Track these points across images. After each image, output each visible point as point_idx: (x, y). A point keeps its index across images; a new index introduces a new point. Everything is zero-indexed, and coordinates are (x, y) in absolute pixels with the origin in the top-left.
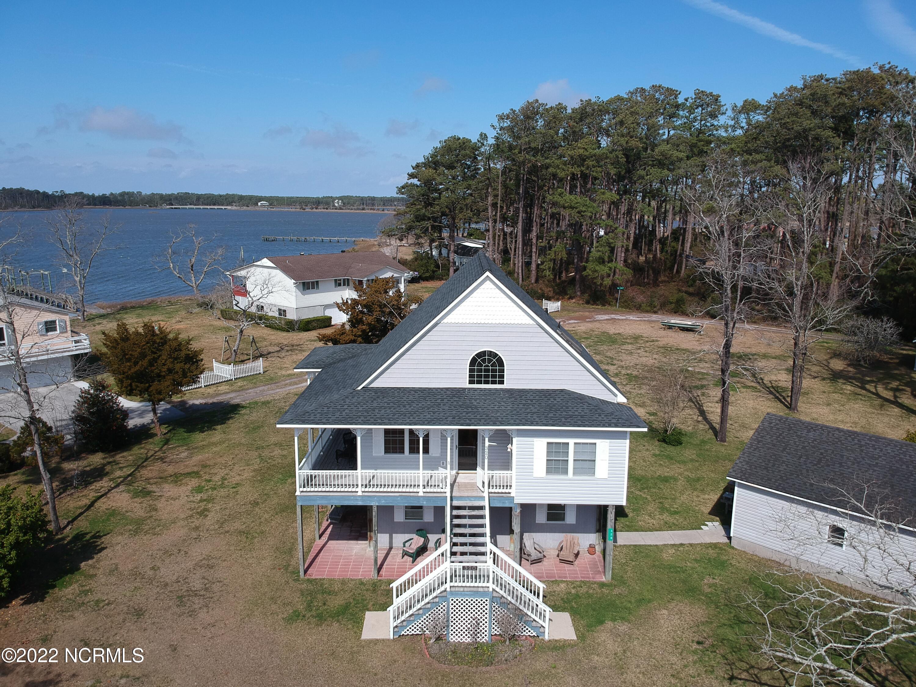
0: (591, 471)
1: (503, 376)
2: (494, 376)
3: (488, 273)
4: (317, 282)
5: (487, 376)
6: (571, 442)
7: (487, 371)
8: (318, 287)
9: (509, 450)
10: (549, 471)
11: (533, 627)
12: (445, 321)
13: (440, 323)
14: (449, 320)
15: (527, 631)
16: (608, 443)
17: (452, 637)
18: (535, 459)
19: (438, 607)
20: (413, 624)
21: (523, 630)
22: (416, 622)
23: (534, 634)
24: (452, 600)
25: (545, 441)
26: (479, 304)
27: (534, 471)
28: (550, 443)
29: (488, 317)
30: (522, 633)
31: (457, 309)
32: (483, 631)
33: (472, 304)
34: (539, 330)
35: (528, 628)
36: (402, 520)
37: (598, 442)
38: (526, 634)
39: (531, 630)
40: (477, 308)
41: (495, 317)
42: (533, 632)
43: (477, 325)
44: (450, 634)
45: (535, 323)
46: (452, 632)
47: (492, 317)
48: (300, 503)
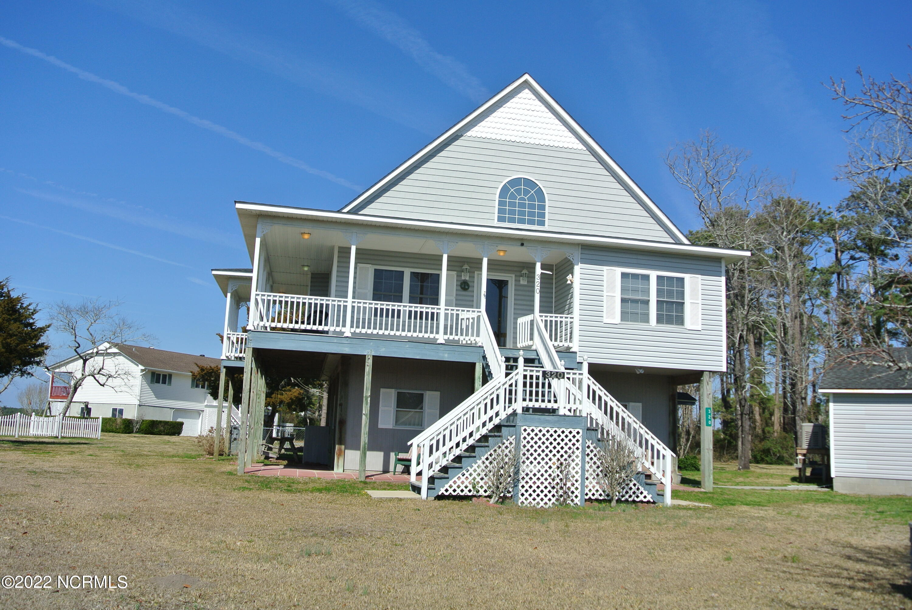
0: (680, 321)
1: (543, 215)
2: (531, 214)
3: (527, 77)
4: (170, 376)
5: (522, 213)
6: (653, 274)
7: (522, 205)
8: (170, 383)
9: (569, 282)
10: (624, 316)
11: (647, 484)
12: (469, 134)
13: (462, 136)
14: (473, 132)
15: (638, 493)
16: (700, 279)
17: (522, 499)
18: (605, 297)
19: (500, 445)
20: (460, 475)
21: (632, 491)
22: (465, 472)
23: (649, 498)
24: (525, 430)
25: (618, 271)
26: (514, 116)
27: (605, 315)
28: (624, 275)
29: (525, 134)
30: (630, 496)
31: (486, 120)
32: (573, 489)
33: (504, 115)
34: (592, 158)
35: (640, 487)
36: (390, 426)
37: (688, 277)
38: (636, 499)
39: (644, 491)
40: (511, 121)
41: (534, 135)
42: (647, 495)
43: (510, 143)
44: (520, 494)
45: (585, 149)
46: (523, 491)
47: (530, 135)
48: (252, 344)
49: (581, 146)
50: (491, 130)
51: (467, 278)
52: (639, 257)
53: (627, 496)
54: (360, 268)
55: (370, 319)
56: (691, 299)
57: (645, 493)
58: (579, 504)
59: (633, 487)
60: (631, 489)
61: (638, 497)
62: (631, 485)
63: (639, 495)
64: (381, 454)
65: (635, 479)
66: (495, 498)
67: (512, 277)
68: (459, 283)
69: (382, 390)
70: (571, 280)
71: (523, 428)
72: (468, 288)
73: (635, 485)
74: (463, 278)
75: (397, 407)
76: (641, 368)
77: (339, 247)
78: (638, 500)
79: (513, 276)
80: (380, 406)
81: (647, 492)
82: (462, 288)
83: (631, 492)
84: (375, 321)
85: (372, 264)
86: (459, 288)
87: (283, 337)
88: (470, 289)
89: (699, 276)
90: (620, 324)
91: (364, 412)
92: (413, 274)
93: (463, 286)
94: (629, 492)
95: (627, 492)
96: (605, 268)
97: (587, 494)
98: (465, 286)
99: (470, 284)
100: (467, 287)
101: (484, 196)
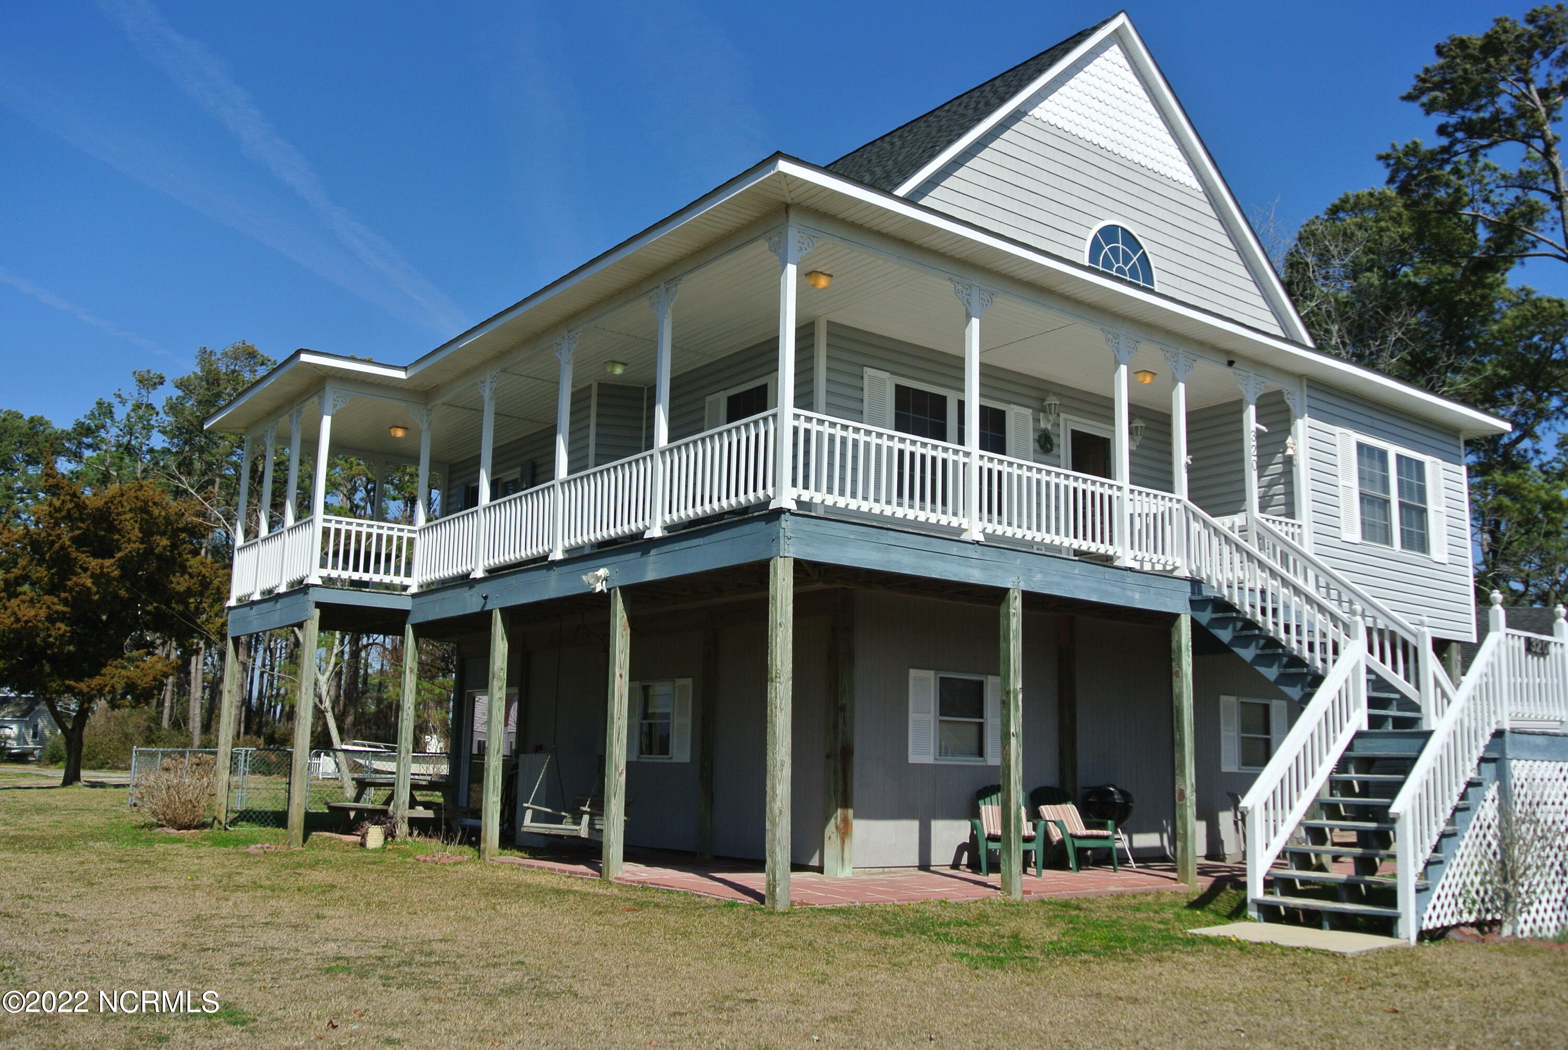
0: (1425, 544)
3: (1123, 19)
6: (1392, 451)
9: (1290, 451)
10: (1366, 529)
12: (1038, 113)
13: (1025, 114)
14: (1043, 113)
16: (1441, 467)
18: (1341, 487)
19: (1483, 803)
20: (1443, 879)
25: (1353, 437)
26: (1100, 95)
27: (1342, 525)
28: (1360, 446)
29: (1118, 137)
31: (1060, 91)
33: (1086, 89)
34: (1209, 210)
36: (929, 759)
37: (1428, 462)
40: (1096, 104)
43: (1097, 149)
45: (1200, 189)
47: (1125, 140)
48: (792, 549)
49: (1195, 184)
50: (1063, 112)
54: (870, 377)
56: (1434, 504)
64: (915, 825)
68: (1037, 436)
69: (913, 673)
70: (1292, 449)
71: (1513, 764)
72: (1052, 449)
74: (1042, 425)
75: (941, 714)
77: (827, 321)
80: (910, 712)
82: (1041, 447)
85: (892, 373)
86: (1038, 446)
88: (1055, 451)
89: (1439, 461)
90: (1361, 544)
91: (1012, 730)
93: (1042, 443)
96: (1338, 430)
98: (1045, 443)
99: (1055, 440)
100: (1048, 446)
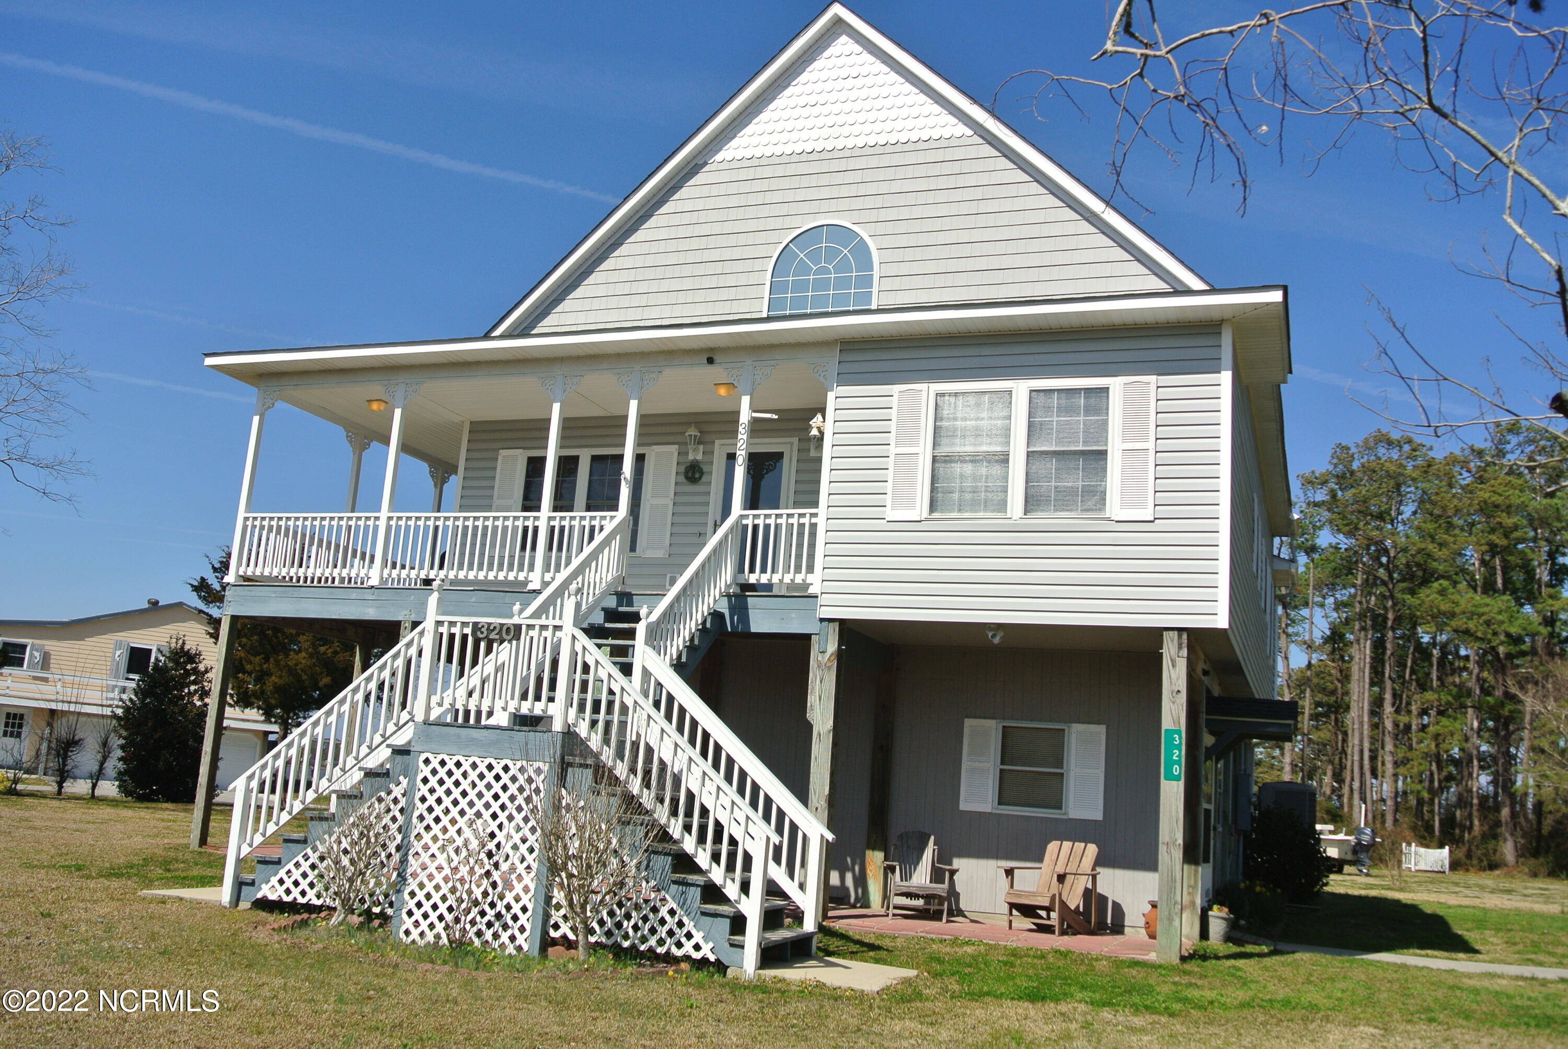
0: (1094, 500)
1: (867, 299)
2: (842, 301)
3: (836, 9)
5: (820, 301)
6: (1021, 389)
7: (821, 285)
10: (939, 499)
11: (704, 914)
12: (719, 157)
13: (706, 164)
14: (729, 152)
15: (680, 934)
16: (1153, 386)
17: (409, 923)
18: (892, 457)
19: (383, 794)
20: (300, 858)
21: (666, 928)
22: (309, 851)
23: (706, 951)
24: (427, 762)
25: (929, 391)
26: (812, 100)
27: (888, 499)
28: (949, 398)
29: (836, 131)
30: (661, 942)
31: (755, 121)
32: (516, 909)
33: (792, 102)
34: (985, 151)
35: (685, 920)
37: (1116, 385)
38: (675, 951)
39: (694, 932)
40: (806, 111)
41: (856, 129)
42: (701, 943)
43: (804, 157)
44: (404, 911)
45: (971, 133)
46: (412, 904)
47: (846, 130)
48: (230, 609)
50: (765, 139)
51: (700, 457)
52: (986, 351)
53: (653, 942)
54: (504, 458)
55: (512, 557)
56: (1124, 440)
57: (698, 937)
58: (525, 947)
59: (668, 918)
60: (663, 922)
61: (679, 945)
62: (664, 912)
63: (683, 940)
65: (673, 898)
66: (339, 916)
67: (791, 444)
68: (682, 469)
70: (819, 428)
71: (423, 757)
72: (700, 478)
73: (672, 912)
74: (691, 457)
76: (1000, 626)
77: (471, 422)
78: (678, 953)
79: (795, 440)
81: (701, 934)
82: (687, 478)
83: (663, 932)
84: (522, 558)
85: (524, 448)
86: (682, 479)
87: (275, 592)
88: (704, 479)
89: (1152, 379)
90: (927, 519)
92: (594, 458)
93: (690, 475)
94: (659, 928)
95: (653, 931)
96: (896, 389)
97: (556, 927)
98: (694, 473)
99: (705, 468)
100: (697, 476)
101: (743, 279)
